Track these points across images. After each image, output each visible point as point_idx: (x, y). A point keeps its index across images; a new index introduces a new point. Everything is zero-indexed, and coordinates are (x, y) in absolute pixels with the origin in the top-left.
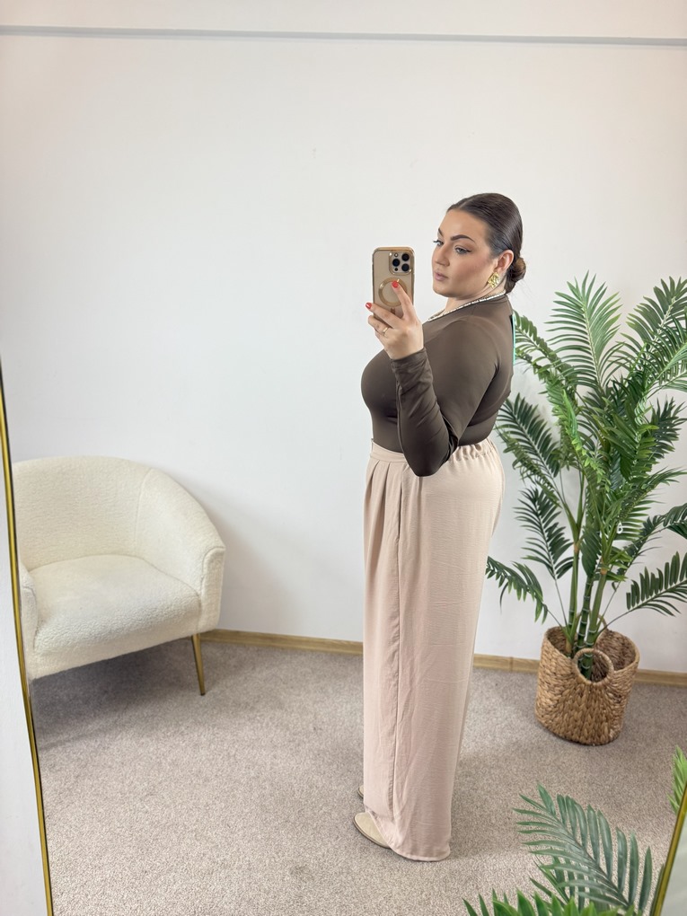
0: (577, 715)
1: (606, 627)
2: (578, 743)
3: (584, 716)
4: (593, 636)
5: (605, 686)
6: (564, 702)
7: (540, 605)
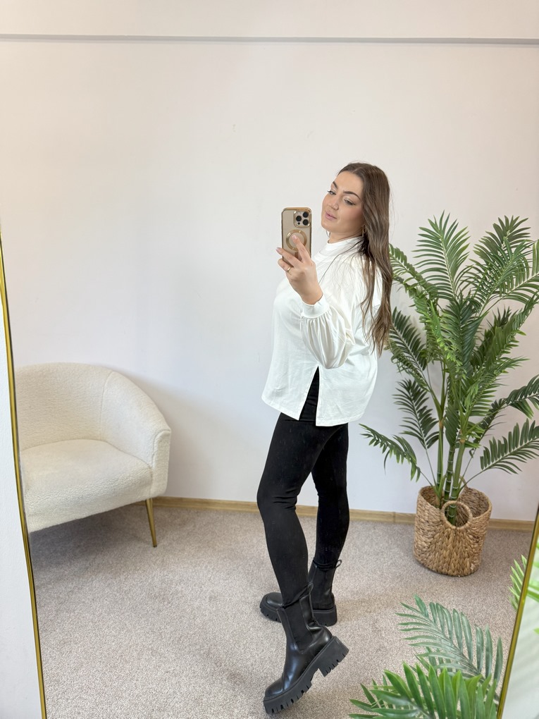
0: (445, 553)
1: (465, 485)
2: (447, 574)
3: (451, 554)
4: (456, 491)
5: (466, 530)
6: (435, 544)
7: (415, 468)
